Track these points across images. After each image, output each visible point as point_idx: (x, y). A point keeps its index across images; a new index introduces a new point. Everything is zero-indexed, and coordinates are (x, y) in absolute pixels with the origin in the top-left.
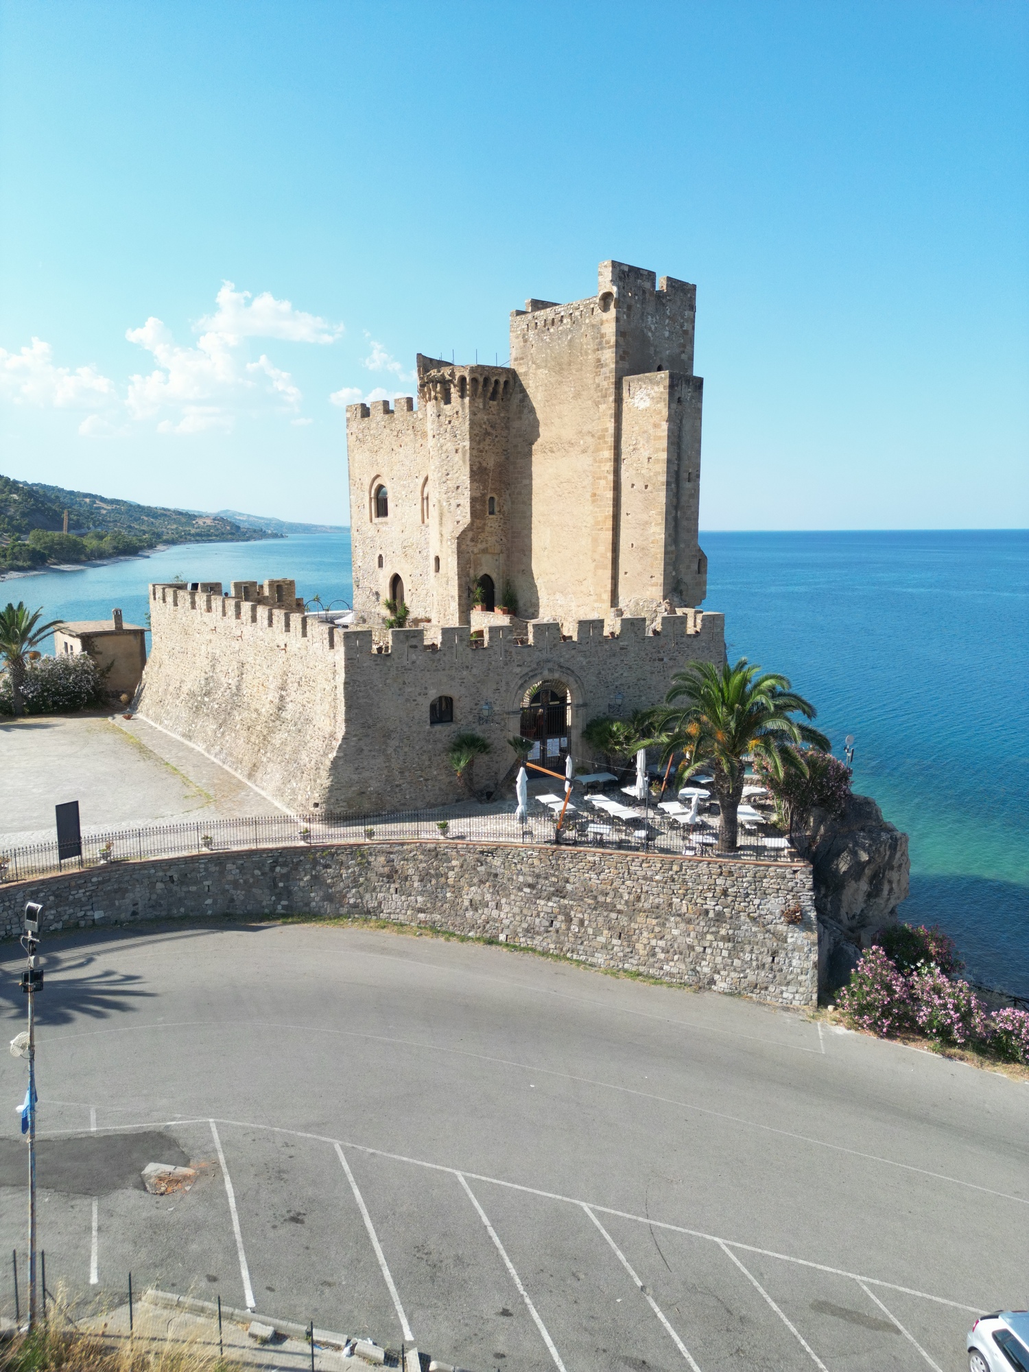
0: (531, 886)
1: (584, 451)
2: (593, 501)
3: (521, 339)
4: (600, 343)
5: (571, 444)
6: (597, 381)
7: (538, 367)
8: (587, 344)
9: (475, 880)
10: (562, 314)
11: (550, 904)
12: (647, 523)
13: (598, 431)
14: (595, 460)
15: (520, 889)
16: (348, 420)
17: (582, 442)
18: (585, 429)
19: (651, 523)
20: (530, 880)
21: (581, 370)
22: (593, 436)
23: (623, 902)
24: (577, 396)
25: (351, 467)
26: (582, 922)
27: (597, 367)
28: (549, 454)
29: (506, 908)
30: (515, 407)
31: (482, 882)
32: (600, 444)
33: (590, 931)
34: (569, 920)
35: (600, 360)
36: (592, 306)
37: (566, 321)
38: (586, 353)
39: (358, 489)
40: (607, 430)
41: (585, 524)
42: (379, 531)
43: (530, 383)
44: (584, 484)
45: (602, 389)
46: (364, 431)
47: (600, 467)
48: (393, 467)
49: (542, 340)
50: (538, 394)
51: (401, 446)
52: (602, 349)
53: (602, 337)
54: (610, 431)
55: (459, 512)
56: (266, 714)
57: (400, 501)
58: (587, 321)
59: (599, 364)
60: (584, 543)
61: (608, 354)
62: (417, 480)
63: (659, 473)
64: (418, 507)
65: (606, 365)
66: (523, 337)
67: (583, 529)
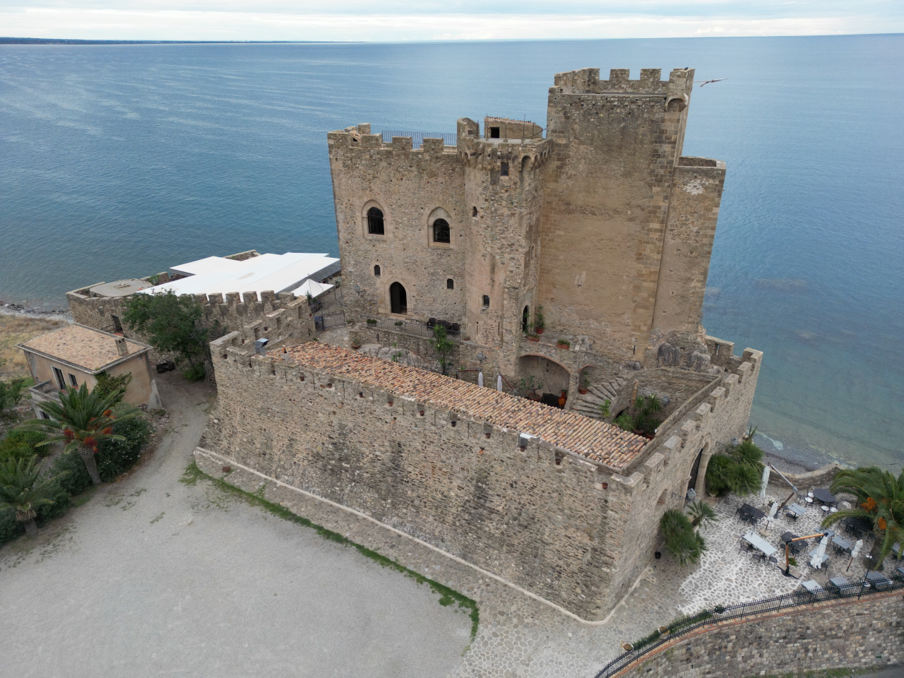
0: (785, 638)
1: (631, 220)
2: (638, 259)
3: (561, 114)
4: (660, 137)
5: (616, 211)
6: (651, 167)
7: (582, 143)
8: (643, 135)
9: (746, 644)
10: (616, 103)
11: (796, 645)
12: (689, 279)
13: (649, 206)
14: (643, 228)
15: (777, 641)
16: (330, 146)
17: (629, 212)
18: (634, 202)
19: (693, 280)
20: (784, 634)
21: (634, 155)
22: (643, 209)
23: (842, 631)
24: (627, 175)
25: (337, 189)
26: (815, 650)
27: (654, 156)
28: (590, 215)
29: (766, 655)
30: (551, 171)
31: (750, 644)
32: (650, 217)
33: (820, 653)
34: (807, 651)
35: (656, 151)
36: (652, 104)
37: (618, 111)
38: (642, 142)
39: (346, 207)
40: (659, 207)
41: (627, 274)
42: (374, 246)
43: (571, 154)
44: (629, 244)
45: (657, 175)
46: (353, 159)
47: (648, 234)
48: (393, 196)
49: (589, 121)
50: (580, 166)
51: (402, 179)
52: (661, 142)
53: (662, 132)
54: (662, 209)
55: (513, 264)
56: (459, 499)
57: (401, 225)
58: (646, 115)
59: (656, 154)
60: (624, 288)
61: (666, 148)
62: (422, 211)
63: (706, 245)
64: (424, 232)
65: (664, 156)
66: (565, 113)
67: (625, 277)
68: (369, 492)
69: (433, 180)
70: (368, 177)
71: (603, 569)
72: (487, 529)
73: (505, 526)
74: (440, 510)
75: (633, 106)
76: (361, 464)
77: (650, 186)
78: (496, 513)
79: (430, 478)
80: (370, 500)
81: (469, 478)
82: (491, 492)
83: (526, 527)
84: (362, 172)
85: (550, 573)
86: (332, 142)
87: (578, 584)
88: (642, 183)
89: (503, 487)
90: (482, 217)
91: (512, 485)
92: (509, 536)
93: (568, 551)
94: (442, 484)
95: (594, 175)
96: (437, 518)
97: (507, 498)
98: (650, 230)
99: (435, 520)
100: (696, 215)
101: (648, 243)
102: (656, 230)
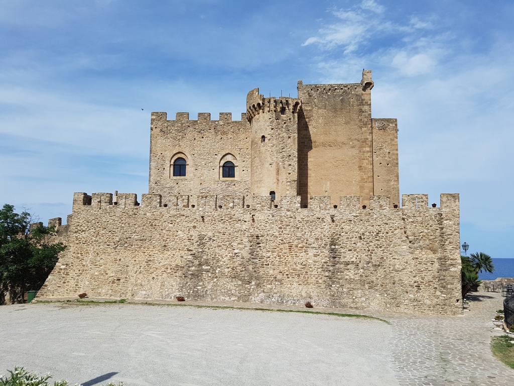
1: (353, 147)
2: (360, 170)
4: (362, 102)
5: (344, 144)
6: (360, 118)
7: (319, 108)
8: (353, 102)
10: (336, 87)
12: (389, 180)
13: (361, 139)
14: (360, 151)
16: (153, 120)
17: (351, 143)
18: (353, 138)
19: (392, 180)
21: (350, 112)
22: (358, 141)
24: (347, 123)
25: (153, 147)
28: (328, 147)
30: (302, 124)
32: (363, 144)
35: (361, 109)
36: (355, 87)
37: (338, 91)
38: (353, 106)
39: (159, 158)
40: (367, 139)
41: (354, 180)
42: (177, 184)
43: (314, 115)
44: (353, 162)
45: (363, 122)
46: (169, 127)
47: (364, 155)
48: (195, 149)
49: (322, 97)
50: (320, 120)
51: (203, 138)
52: (363, 105)
53: (363, 100)
54: (369, 139)
55: (290, 168)
56: (317, 264)
57: (200, 167)
58: (353, 92)
59: (361, 111)
60: (354, 189)
61: (366, 108)
62: (216, 156)
63: (395, 159)
64: (217, 170)
65: (366, 112)
66: (309, 94)
67: (354, 182)
68: (232, 282)
69: (224, 137)
70: (178, 138)
71: (451, 270)
72: (347, 277)
73: (362, 270)
74: (302, 276)
75: (346, 88)
76: (221, 263)
77: (361, 128)
78: (351, 264)
79: (288, 256)
80: (234, 288)
81: (323, 245)
82: (343, 250)
83: (379, 265)
84: (174, 135)
85: (410, 291)
86: (154, 117)
87: (436, 288)
88: (356, 126)
89: (353, 242)
90: (269, 140)
91: (360, 238)
92: (366, 276)
93: (419, 268)
94: (300, 257)
95: (328, 125)
96: (300, 283)
97: (358, 250)
98: (364, 152)
99: (299, 284)
100: (387, 143)
101: (364, 159)
102: (368, 152)
